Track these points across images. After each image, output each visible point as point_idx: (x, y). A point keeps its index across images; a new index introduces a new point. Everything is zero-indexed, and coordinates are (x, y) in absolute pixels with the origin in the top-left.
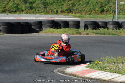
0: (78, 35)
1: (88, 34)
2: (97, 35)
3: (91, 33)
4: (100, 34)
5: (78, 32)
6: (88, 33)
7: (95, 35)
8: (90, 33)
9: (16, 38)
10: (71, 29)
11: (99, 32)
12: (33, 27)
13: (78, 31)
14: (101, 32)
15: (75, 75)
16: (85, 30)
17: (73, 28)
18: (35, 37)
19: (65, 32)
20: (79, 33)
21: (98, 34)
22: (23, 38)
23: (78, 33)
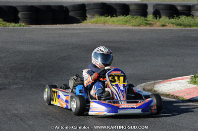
0: (148, 27)
1: (163, 26)
2: (179, 28)
3: (169, 23)
4: (184, 25)
5: (147, 22)
6: (163, 23)
7: (175, 28)
8: (167, 24)
9: (51, 32)
10: (135, 17)
11: (181, 22)
12: (71, 14)
13: (146, 20)
14: (183, 22)
15: (177, 96)
16: (156, 19)
17: (137, 15)
18: (81, 31)
19: (127, 21)
20: (150, 24)
21: (180, 25)
22: (61, 32)
23: (147, 24)
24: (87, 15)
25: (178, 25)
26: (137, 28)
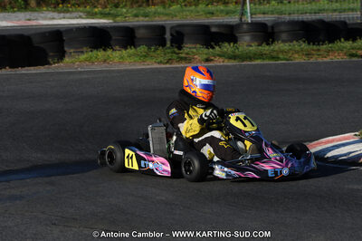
1: (207, 60)
3: (214, 56)
4: (240, 58)
8: (212, 58)
10: (152, 48)
20: (185, 59)
24: (66, 49)
25: (230, 58)
26: (168, 66)
